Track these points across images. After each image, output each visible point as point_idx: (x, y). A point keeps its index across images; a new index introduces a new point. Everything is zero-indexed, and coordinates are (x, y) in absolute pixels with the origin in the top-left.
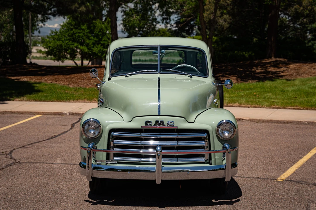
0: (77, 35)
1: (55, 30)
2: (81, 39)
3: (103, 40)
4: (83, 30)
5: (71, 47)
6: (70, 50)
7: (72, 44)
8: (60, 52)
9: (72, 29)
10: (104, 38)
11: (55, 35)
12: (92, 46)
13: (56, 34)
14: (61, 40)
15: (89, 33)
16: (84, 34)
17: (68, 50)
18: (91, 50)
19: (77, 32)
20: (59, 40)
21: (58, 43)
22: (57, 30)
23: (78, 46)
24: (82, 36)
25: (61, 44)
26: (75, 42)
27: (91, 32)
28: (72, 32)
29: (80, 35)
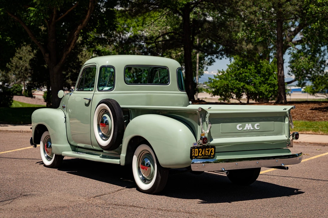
0: (243, 75)
1: (222, 70)
2: (248, 79)
3: (270, 79)
4: (250, 70)
5: (237, 86)
6: (236, 90)
7: (238, 84)
8: (226, 91)
9: (238, 69)
10: (271, 78)
11: (222, 75)
12: (259, 85)
13: (223, 73)
14: (228, 80)
15: (256, 73)
16: (251, 73)
17: (234, 90)
18: (258, 89)
19: (244, 71)
20: (226, 79)
21: (225, 82)
22: (223, 70)
23: (244, 85)
24: (249, 76)
25: (227, 83)
26: (242, 81)
27: (259, 72)
28: (239, 72)
29: (247, 74)
